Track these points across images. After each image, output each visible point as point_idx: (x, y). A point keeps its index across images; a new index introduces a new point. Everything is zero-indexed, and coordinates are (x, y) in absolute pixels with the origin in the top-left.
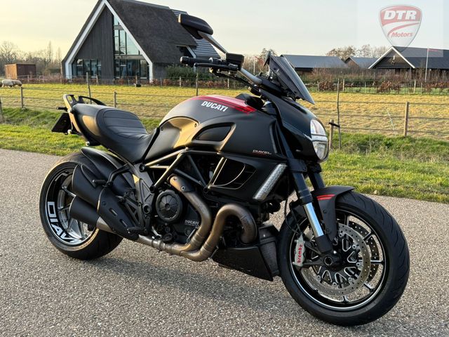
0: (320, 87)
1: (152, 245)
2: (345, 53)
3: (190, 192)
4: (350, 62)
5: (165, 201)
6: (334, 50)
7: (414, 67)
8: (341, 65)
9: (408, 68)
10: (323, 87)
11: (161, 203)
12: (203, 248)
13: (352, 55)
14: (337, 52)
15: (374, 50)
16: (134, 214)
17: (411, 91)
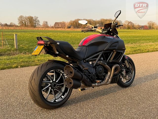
11: (98, 70)
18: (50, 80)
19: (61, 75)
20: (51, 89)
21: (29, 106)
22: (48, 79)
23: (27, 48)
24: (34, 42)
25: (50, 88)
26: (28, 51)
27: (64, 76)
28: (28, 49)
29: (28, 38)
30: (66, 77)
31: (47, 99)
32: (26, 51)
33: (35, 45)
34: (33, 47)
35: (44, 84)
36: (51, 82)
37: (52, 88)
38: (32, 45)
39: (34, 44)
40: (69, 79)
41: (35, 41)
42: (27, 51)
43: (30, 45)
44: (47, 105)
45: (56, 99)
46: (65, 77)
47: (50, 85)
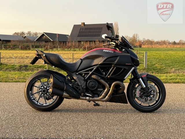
0: (21, 48)
1: (86, 99)
2: (21, 34)
3: (101, 79)
4: (26, 38)
5: (91, 83)
6: (16, 33)
7: (52, 41)
8: (22, 39)
9: (50, 41)
10: (22, 48)
11: (89, 84)
12: (107, 97)
13: (24, 35)
14: (18, 34)
15: (33, 33)
16: (78, 90)
17: (57, 50)
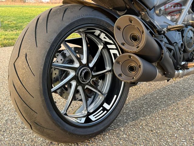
18: (72, 62)
19: (101, 47)
20: (77, 87)
21: (15, 132)
22: (67, 59)
23: (14, 25)
24: (24, 19)
25: (74, 83)
26: (16, 29)
27: (108, 50)
28: (16, 26)
29: (16, 13)
30: (116, 52)
31: (66, 114)
32: (12, 29)
33: (25, 22)
34: (22, 24)
35: (57, 72)
36: (77, 65)
37: (79, 83)
38: (21, 21)
39: (24, 20)
40: (130, 56)
41: (25, 17)
42: (14, 29)
43: (18, 21)
44: (70, 133)
45: (89, 114)
46: (112, 52)
47: (72, 74)
